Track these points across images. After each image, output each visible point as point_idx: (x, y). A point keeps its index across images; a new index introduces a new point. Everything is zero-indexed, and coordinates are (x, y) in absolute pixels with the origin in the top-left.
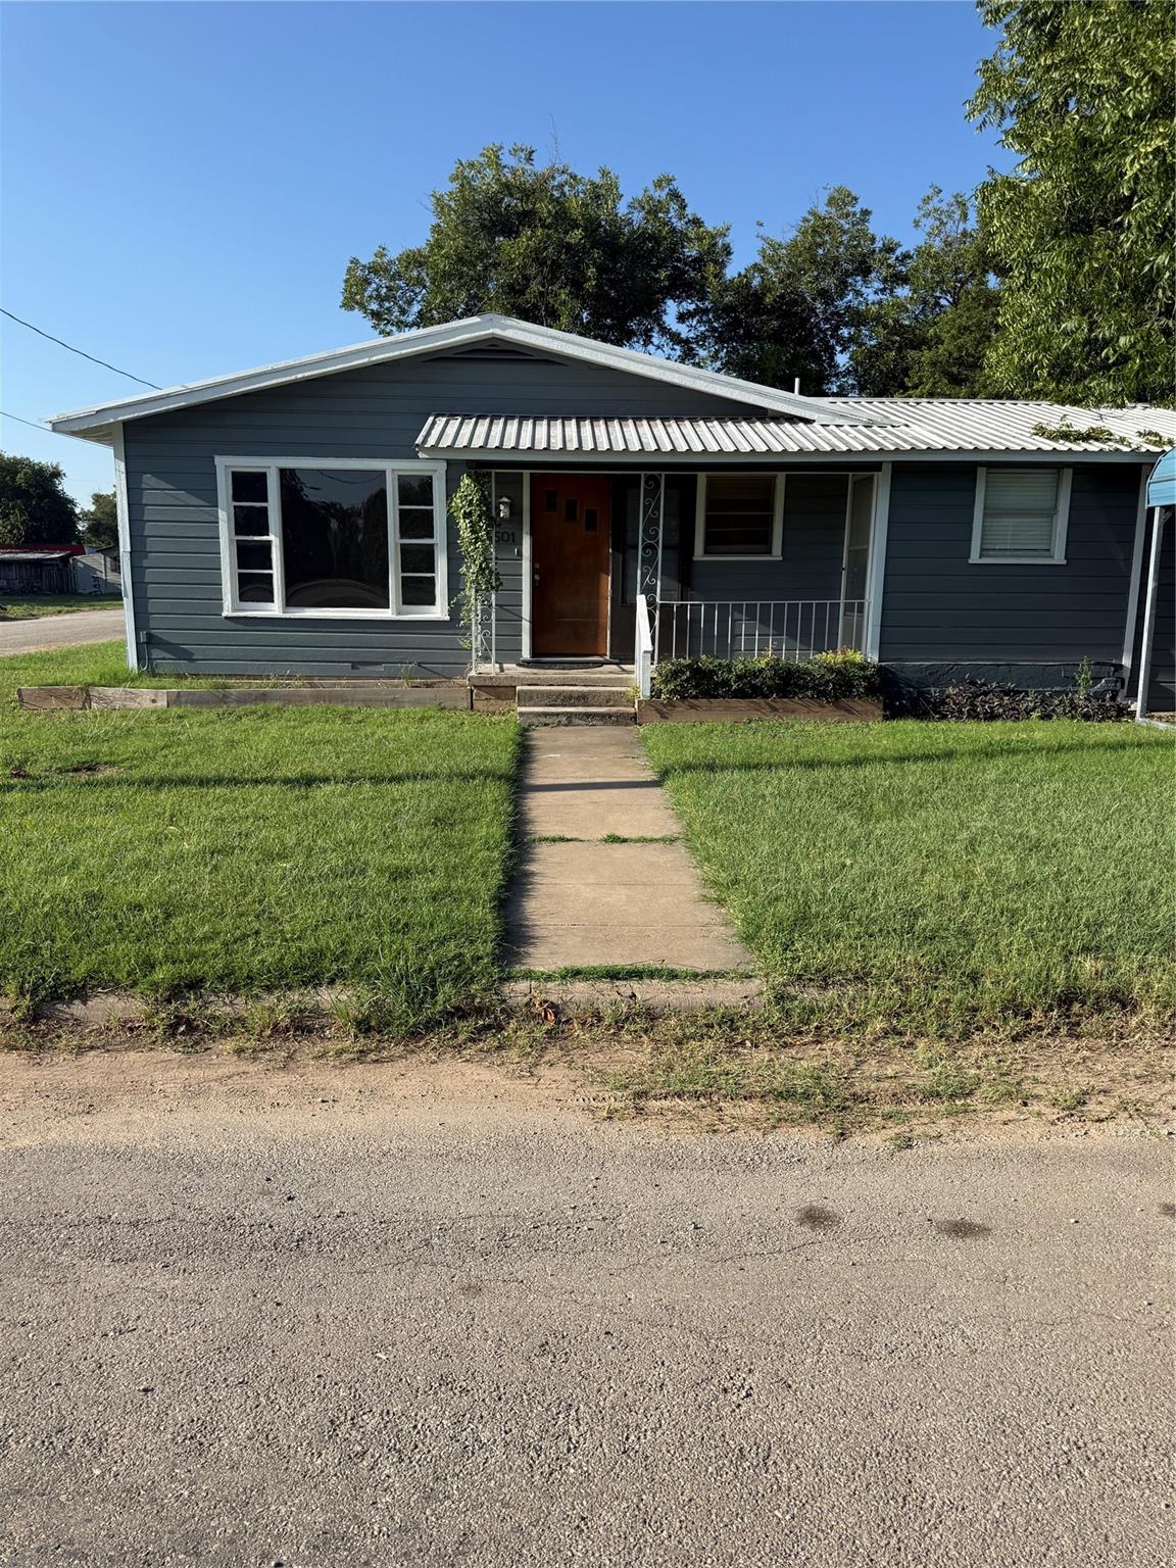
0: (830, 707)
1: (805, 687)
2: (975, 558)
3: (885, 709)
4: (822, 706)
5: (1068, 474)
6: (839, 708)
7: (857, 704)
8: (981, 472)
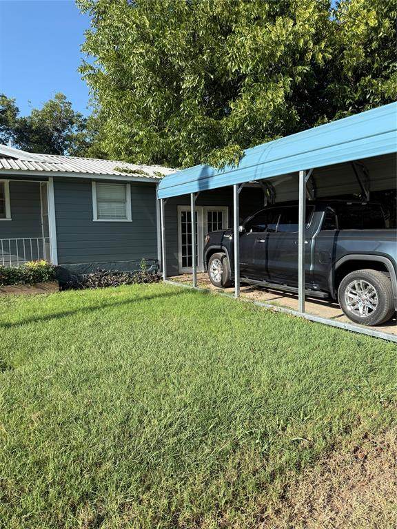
0: (32, 288)
1: (18, 279)
2: (95, 219)
3: (60, 286)
4: (29, 288)
5: (129, 186)
6: (37, 288)
7: (46, 285)
8: (94, 184)
